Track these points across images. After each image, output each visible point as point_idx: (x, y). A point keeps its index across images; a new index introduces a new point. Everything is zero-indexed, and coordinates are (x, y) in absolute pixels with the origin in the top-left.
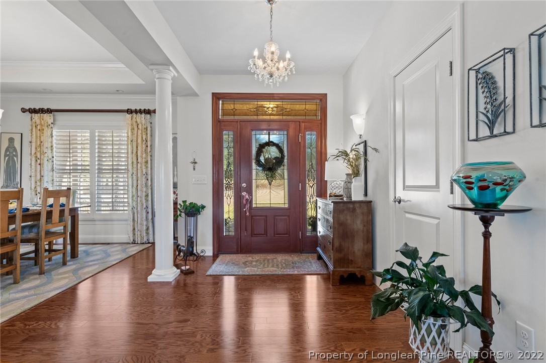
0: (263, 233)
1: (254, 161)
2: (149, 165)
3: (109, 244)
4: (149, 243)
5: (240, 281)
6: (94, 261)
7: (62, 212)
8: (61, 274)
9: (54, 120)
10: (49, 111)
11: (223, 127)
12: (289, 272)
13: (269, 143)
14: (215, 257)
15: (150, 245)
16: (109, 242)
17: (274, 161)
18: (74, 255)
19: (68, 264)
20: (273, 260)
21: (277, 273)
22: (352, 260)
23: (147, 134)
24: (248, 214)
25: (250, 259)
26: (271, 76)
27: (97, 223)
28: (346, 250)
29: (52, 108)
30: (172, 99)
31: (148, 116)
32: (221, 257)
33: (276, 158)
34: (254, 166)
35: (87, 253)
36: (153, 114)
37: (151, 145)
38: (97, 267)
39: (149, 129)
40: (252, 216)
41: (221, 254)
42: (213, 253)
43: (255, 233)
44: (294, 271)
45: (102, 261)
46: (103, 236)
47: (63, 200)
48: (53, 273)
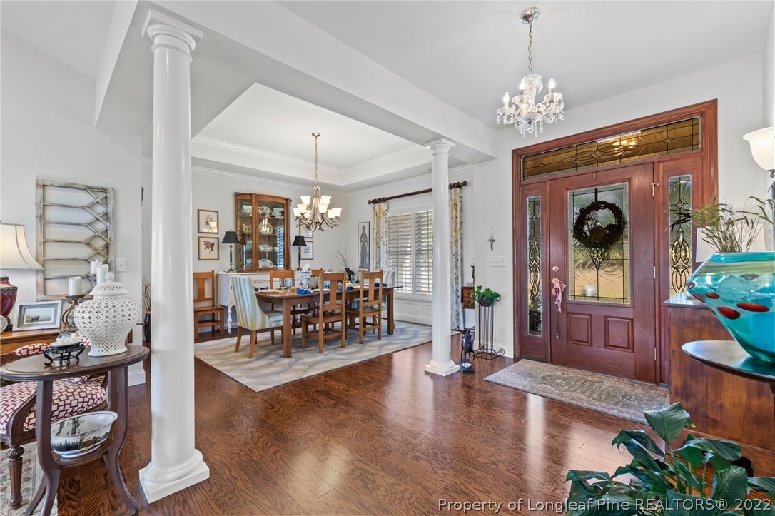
0: (586, 340)
1: (570, 234)
2: (459, 245)
3: (425, 325)
4: (459, 330)
5: (517, 398)
6: (401, 340)
7: (376, 292)
8: (371, 346)
9: (388, 208)
10: (384, 200)
11: (526, 192)
12: (603, 407)
13: (597, 205)
14: (516, 359)
15: (458, 332)
16: (426, 323)
17: (608, 231)
18: (390, 331)
19: (382, 338)
20: (593, 383)
21: (580, 403)
22: (715, 420)
23: (456, 210)
24: (559, 310)
25: (560, 373)
26: (530, 123)
27: (418, 303)
28: (699, 397)
29: (387, 196)
30: (449, 174)
31: (458, 189)
32: (523, 362)
33: (610, 227)
34: (571, 240)
35: (402, 331)
36: (463, 187)
37: (461, 222)
38: (399, 345)
39: (459, 204)
40: (568, 313)
41: (524, 358)
42: (514, 356)
43: (573, 338)
44: (613, 409)
45: (407, 341)
46: (421, 317)
47: (377, 281)
48: (368, 344)
